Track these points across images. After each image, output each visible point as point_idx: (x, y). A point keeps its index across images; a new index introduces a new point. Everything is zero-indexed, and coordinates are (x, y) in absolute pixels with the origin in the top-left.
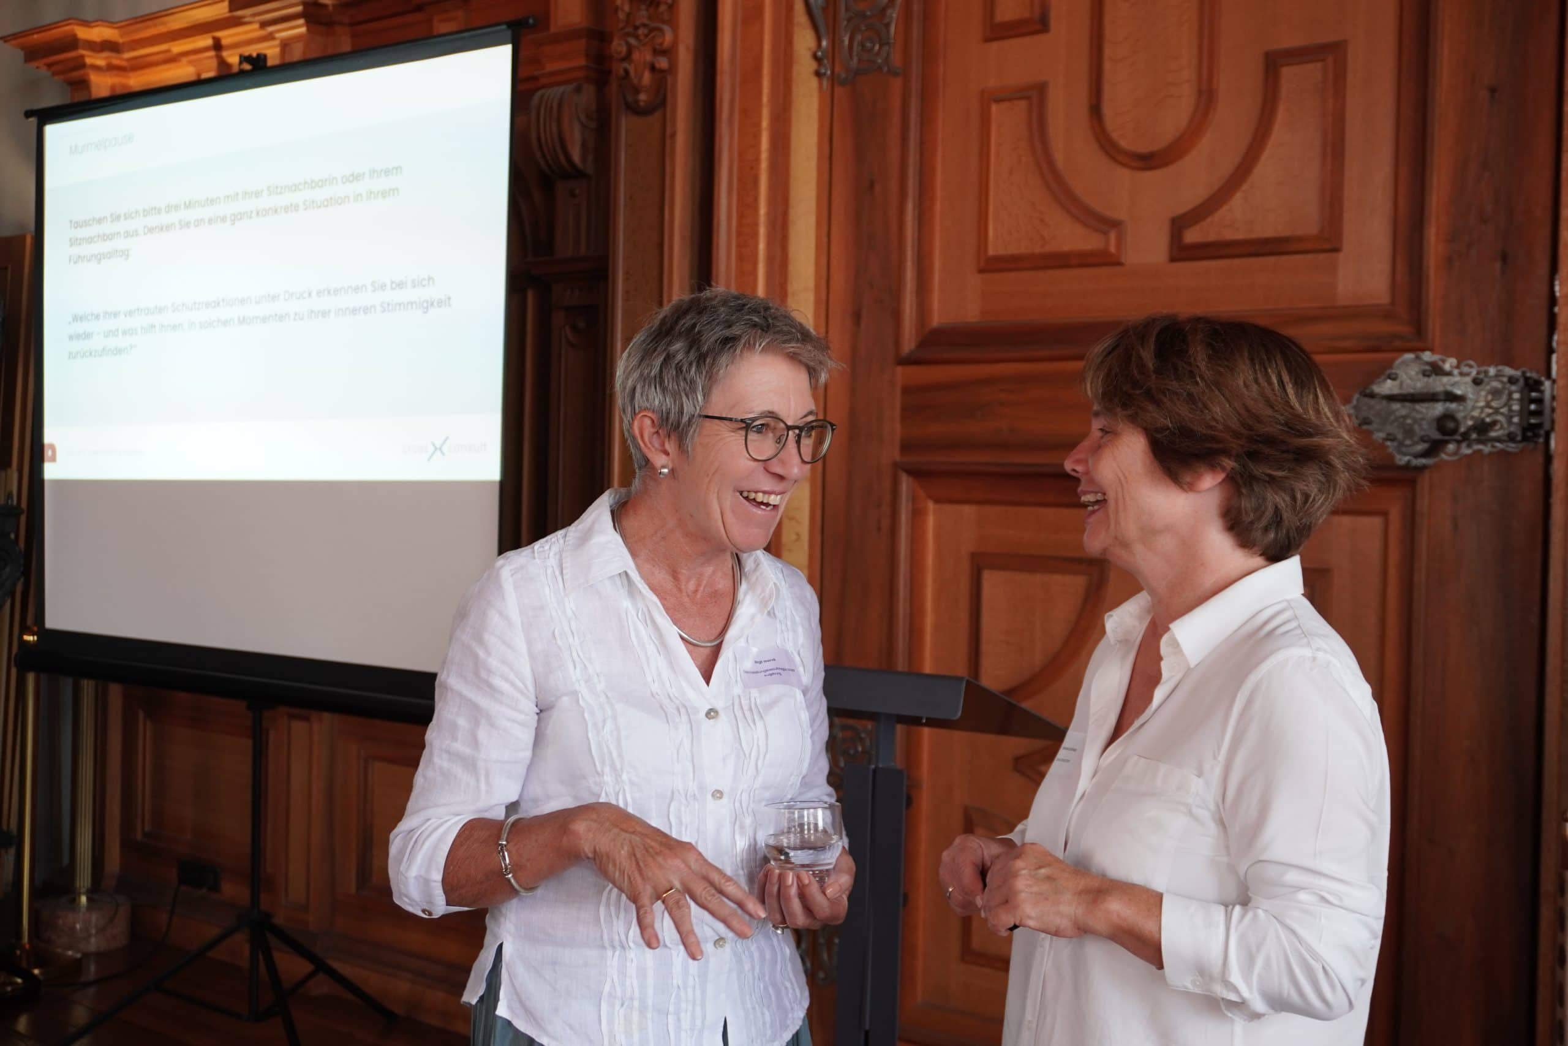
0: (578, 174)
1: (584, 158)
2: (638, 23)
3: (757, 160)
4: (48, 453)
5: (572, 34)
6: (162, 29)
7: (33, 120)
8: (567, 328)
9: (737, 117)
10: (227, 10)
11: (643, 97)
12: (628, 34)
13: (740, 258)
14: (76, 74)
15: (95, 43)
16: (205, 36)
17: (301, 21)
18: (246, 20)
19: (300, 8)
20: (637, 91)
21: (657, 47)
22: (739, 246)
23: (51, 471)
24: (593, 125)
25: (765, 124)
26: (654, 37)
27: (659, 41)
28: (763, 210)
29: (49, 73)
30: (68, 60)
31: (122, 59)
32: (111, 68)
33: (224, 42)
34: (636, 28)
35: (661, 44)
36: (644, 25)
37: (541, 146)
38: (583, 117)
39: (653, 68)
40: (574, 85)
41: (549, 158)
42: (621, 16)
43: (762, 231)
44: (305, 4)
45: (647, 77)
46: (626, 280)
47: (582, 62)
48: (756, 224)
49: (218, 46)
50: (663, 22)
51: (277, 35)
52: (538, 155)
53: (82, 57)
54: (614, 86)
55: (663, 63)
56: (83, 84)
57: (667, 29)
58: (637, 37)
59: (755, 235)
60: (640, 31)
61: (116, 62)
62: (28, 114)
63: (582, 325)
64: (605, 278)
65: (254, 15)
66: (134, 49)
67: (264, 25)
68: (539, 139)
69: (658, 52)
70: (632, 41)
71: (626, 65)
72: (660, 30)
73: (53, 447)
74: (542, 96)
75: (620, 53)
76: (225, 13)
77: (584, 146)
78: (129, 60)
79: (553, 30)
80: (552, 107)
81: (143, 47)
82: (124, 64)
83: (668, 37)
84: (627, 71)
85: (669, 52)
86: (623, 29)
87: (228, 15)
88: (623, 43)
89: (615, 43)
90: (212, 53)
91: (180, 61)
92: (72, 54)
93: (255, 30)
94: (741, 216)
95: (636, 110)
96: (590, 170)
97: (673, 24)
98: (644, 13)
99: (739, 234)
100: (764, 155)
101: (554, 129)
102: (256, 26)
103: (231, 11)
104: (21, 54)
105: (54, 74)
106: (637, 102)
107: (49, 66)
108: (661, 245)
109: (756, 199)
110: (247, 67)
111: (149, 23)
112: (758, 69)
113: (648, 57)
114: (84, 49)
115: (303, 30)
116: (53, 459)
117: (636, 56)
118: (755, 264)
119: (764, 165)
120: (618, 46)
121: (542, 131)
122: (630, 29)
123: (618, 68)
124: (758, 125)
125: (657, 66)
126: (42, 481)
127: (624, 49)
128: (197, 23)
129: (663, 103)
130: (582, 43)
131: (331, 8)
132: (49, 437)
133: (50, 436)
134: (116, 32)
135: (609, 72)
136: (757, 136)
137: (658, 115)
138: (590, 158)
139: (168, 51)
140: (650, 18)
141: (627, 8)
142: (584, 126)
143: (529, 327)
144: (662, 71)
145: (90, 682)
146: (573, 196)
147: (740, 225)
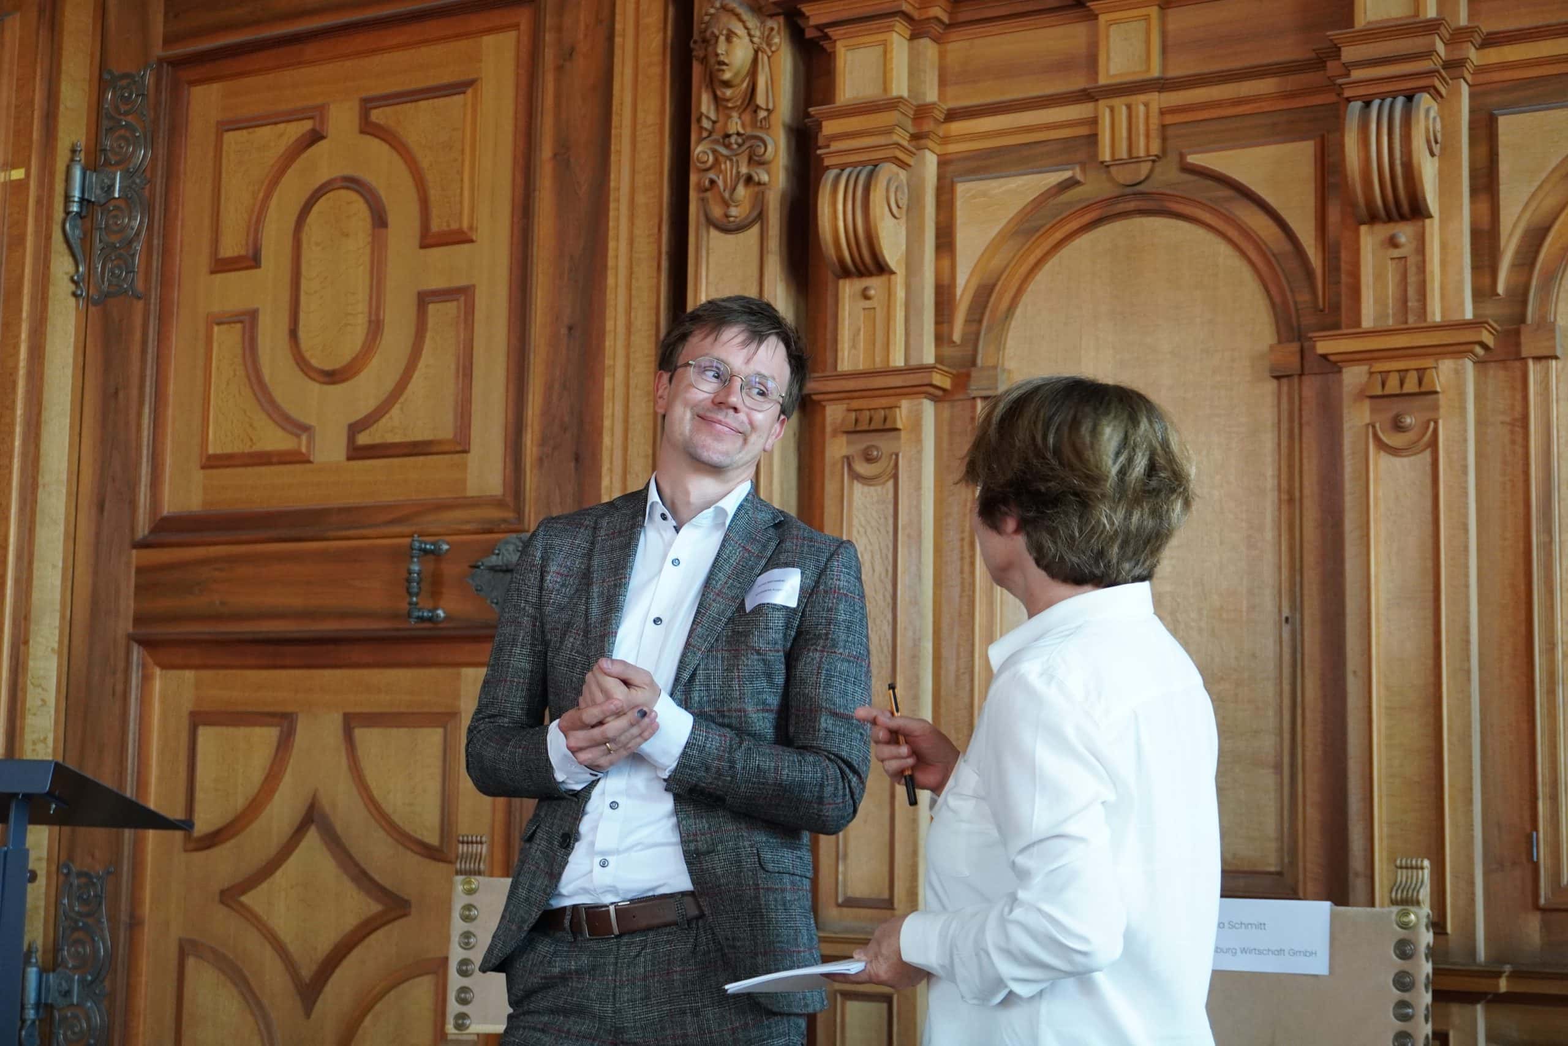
3: (16, 367)
25: (24, 336)
28: (19, 412)
43: (18, 430)
48: (13, 423)
59: (12, 433)
100: (22, 363)
109: (14, 402)
112: (20, 288)
118: (11, 458)
119: (22, 372)
124: (18, 336)
136: (16, 347)
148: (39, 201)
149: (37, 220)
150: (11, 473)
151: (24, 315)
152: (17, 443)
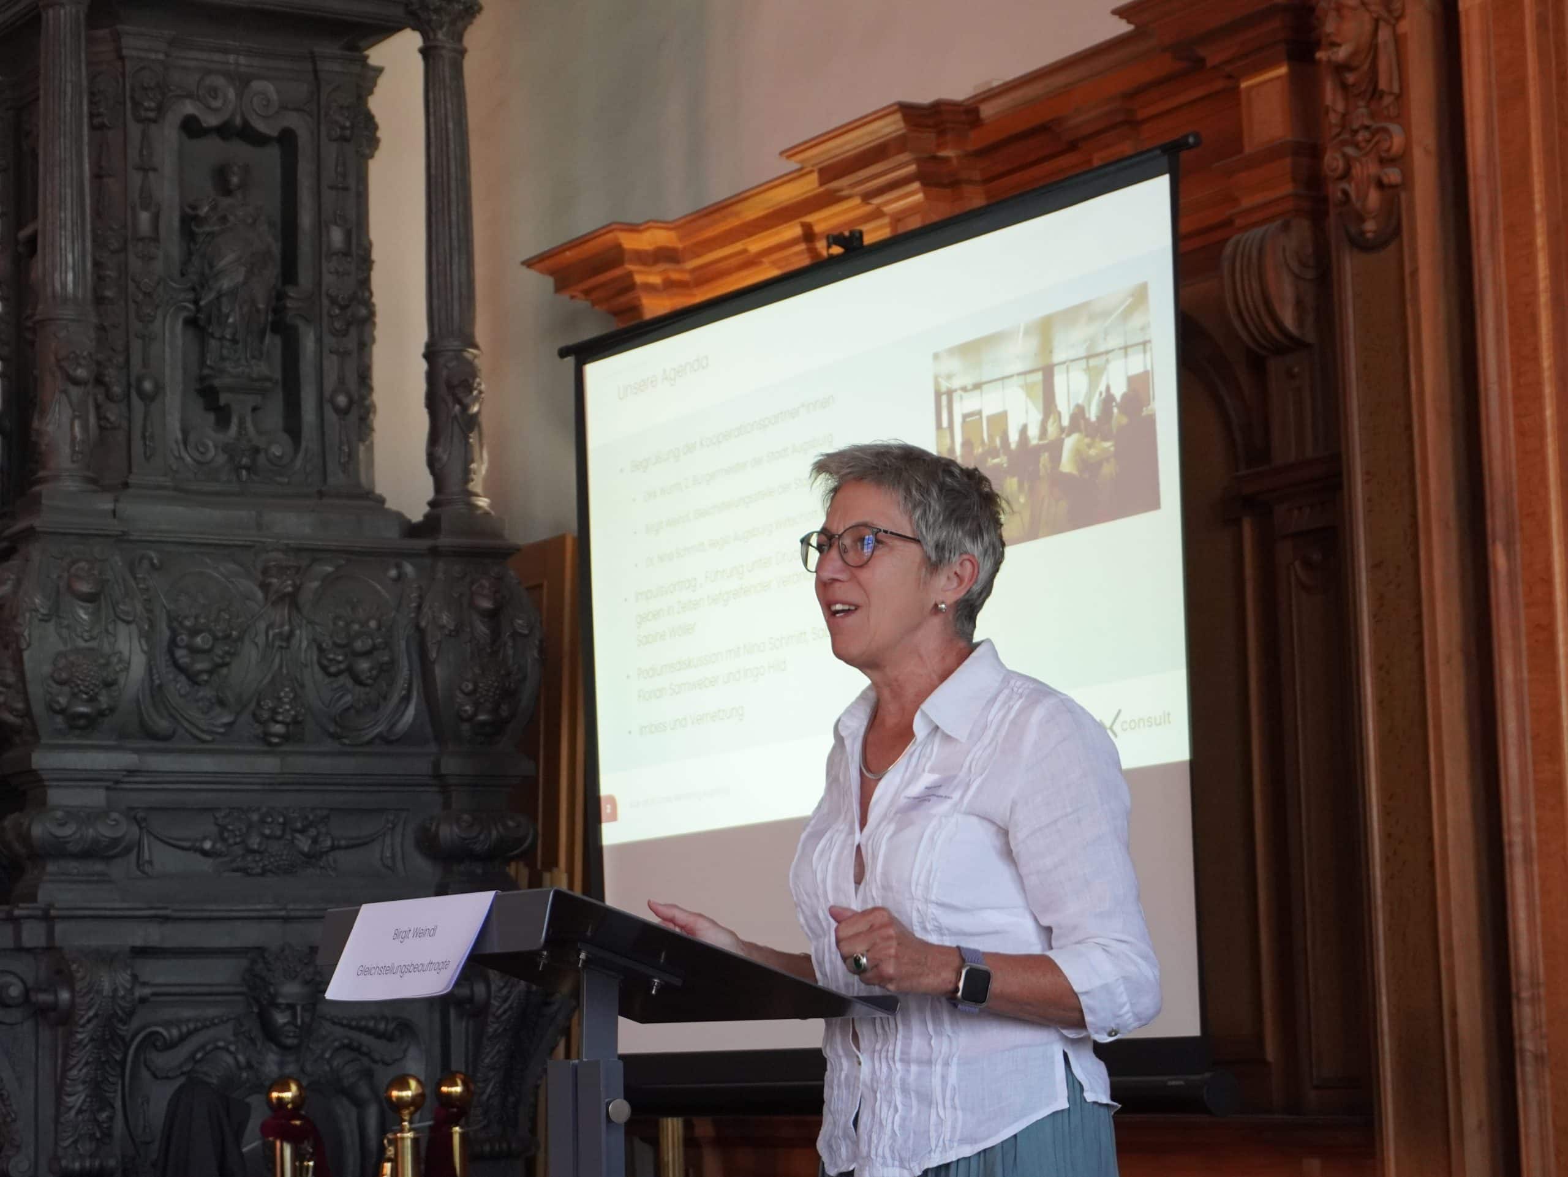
0: (1297, 344)
1: (1300, 322)
2: (1355, 126)
3: (1534, 293)
4: (606, 809)
5: (1273, 153)
6: (734, 222)
7: (570, 361)
8: (1297, 563)
9: (1501, 236)
10: (816, 184)
11: (1370, 226)
12: (1344, 143)
13: (1521, 433)
14: (623, 300)
15: (646, 252)
16: (792, 223)
17: (916, 185)
18: (845, 193)
19: (913, 168)
20: (1361, 219)
21: (1383, 155)
22: (1517, 416)
23: (611, 834)
24: (1310, 274)
25: (1540, 240)
26: (1377, 143)
27: (1385, 145)
28: (1546, 362)
29: (588, 303)
30: (613, 280)
31: (683, 271)
32: (670, 285)
33: (818, 229)
34: (1355, 132)
35: (1389, 150)
36: (1367, 128)
37: (1240, 314)
38: (1294, 265)
39: (1380, 185)
40: (1279, 222)
41: (1252, 328)
42: (1334, 119)
43: (1548, 390)
44: (918, 161)
45: (1374, 198)
46: (1366, 482)
47: (1288, 188)
48: (1539, 384)
49: (809, 236)
50: (1390, 119)
51: (886, 209)
52: (1237, 324)
53: (630, 275)
54: (1332, 220)
55: (1393, 175)
56: (635, 309)
57: (1394, 128)
58: (1357, 145)
59: (1539, 398)
60: (1361, 136)
61: (675, 276)
62: (564, 353)
63: (1316, 557)
64: (1339, 486)
65: (851, 186)
66: (698, 255)
67: (867, 197)
68: (1236, 303)
69: (1383, 162)
70: (1350, 151)
71: (1344, 185)
72: (1386, 130)
73: (612, 801)
74: (1238, 242)
75: (1335, 170)
76: (814, 189)
77: (1299, 304)
78: (693, 271)
79: (1247, 150)
80: (1250, 258)
81: (711, 250)
82: (686, 277)
83: (1397, 141)
84: (1345, 193)
85: (1401, 160)
86: (1338, 135)
87: (822, 189)
88: (1338, 155)
89: (1327, 158)
90: (802, 246)
91: (761, 263)
92: (617, 272)
93: (857, 207)
94: (1518, 374)
95: (1361, 245)
96: (1311, 337)
97: (1402, 117)
98: (1363, 110)
99: (1517, 399)
100: (1543, 284)
101: (1255, 285)
102: (857, 201)
103: (821, 184)
104: (549, 282)
105: (594, 304)
106: (1363, 233)
107: (587, 293)
108: (1409, 427)
109: (1536, 349)
110: (837, 250)
111: (717, 216)
112: (1526, 163)
113: (1373, 169)
114: (631, 262)
115: (920, 196)
116: (614, 817)
117: (1357, 170)
118: (1542, 436)
119: (1544, 298)
120: (1333, 161)
121: (1239, 291)
122: (1346, 136)
123: (1335, 192)
124: (1531, 243)
125: (1385, 180)
126: (599, 849)
127: (1341, 164)
128: (778, 207)
129: (1397, 231)
130: (1288, 161)
131: (955, 162)
132: (606, 788)
133: (608, 785)
134: (672, 235)
135: (1325, 200)
136: (1531, 260)
137: (1393, 247)
138: (1310, 319)
139: (745, 251)
140: (1373, 115)
141: (1340, 107)
142: (1297, 277)
143: (1249, 571)
144: (1392, 187)
145: (675, 1119)
146: (1291, 376)
147: (1517, 385)
148: (1541, 24)
149: (1542, 54)
150: (1544, 460)
151: (1538, 207)
152: (1549, 412)
